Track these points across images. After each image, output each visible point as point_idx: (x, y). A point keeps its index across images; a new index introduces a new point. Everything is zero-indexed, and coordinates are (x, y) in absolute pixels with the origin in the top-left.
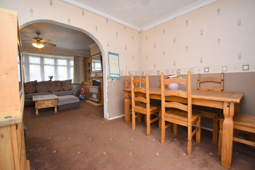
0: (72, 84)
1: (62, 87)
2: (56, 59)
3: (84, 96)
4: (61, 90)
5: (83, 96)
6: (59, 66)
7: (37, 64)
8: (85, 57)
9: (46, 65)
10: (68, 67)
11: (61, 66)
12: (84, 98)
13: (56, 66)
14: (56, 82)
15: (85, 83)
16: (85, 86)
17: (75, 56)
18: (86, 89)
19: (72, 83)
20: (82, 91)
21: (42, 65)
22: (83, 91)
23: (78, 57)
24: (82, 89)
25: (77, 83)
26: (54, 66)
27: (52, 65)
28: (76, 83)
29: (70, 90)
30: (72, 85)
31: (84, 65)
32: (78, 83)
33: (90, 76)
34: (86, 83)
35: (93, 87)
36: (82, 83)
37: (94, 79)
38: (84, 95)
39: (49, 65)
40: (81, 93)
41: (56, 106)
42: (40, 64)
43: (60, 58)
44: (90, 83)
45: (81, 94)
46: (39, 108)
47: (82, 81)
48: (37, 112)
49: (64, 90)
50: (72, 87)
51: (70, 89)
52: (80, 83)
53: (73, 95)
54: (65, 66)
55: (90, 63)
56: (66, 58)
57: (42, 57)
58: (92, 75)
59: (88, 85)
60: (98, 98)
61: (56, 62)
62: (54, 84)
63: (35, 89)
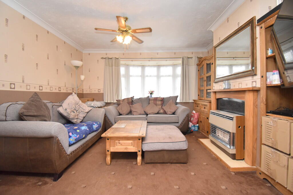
0: (177, 103)
1: (163, 107)
2: (159, 66)
3: (197, 125)
4: (162, 111)
5: (194, 126)
6: (163, 76)
7: (138, 76)
8: (199, 57)
9: (147, 76)
10: (174, 76)
11: (165, 76)
12: (196, 129)
13: (158, 77)
14: (156, 99)
15: (198, 102)
16: (199, 108)
17: (184, 58)
18: (200, 113)
19: (177, 101)
20: (193, 117)
21: (143, 76)
22: (196, 116)
23: (188, 58)
24: (194, 114)
25: (186, 102)
26: (156, 77)
27: (154, 76)
28: (184, 101)
29: (174, 114)
30: (178, 105)
31: (199, 71)
32: (188, 101)
33: (210, 89)
34: (201, 102)
35: (218, 115)
36: (193, 101)
37: (219, 96)
38: (198, 123)
39: (151, 76)
40: (192, 119)
41: (139, 151)
42: (141, 76)
43: (164, 65)
44: (210, 102)
45: (191, 122)
46: (113, 149)
47: (194, 99)
48: (108, 158)
49: (165, 113)
50: (178, 108)
51: (173, 111)
52: (190, 101)
53: (178, 123)
54: (169, 76)
55: (210, 63)
56: (172, 64)
57: (143, 67)
58: (214, 86)
59: (205, 108)
60: (233, 146)
61: (158, 71)
62: (152, 101)
63: (129, 109)
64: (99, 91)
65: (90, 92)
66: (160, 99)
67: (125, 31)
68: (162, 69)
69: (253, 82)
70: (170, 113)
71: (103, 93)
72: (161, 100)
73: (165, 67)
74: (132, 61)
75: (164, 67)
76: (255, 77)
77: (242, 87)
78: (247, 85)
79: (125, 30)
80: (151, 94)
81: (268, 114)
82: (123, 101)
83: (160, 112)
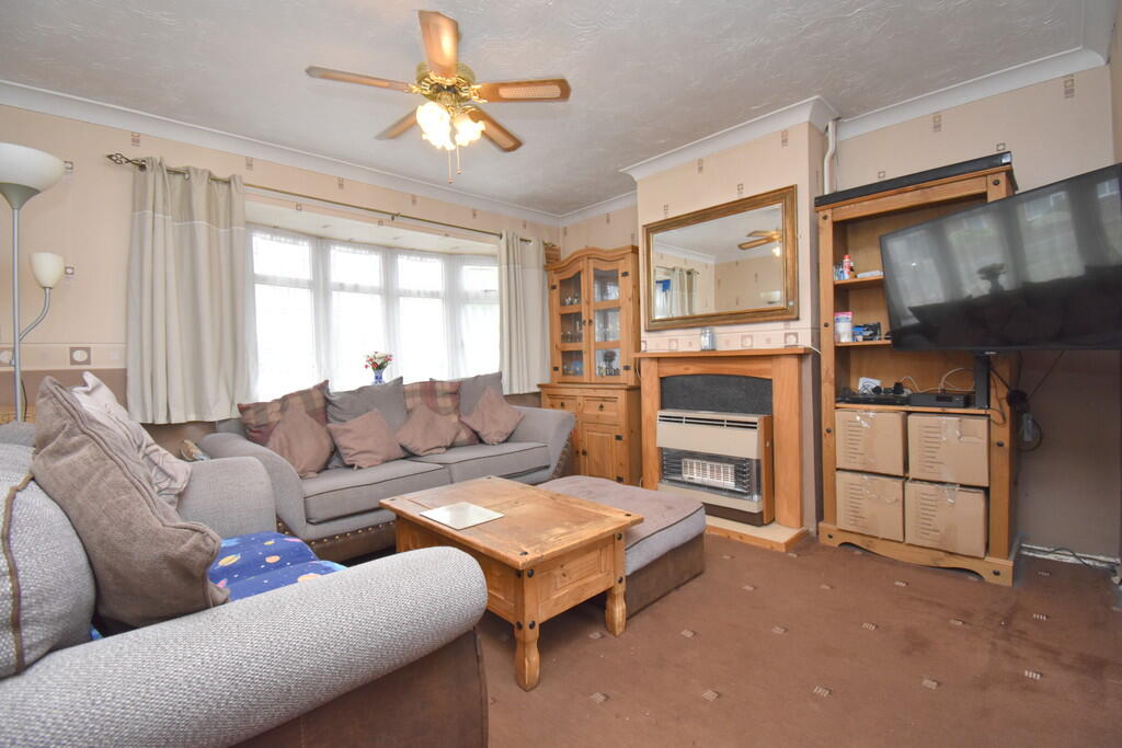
1: (466, 419)
2: (390, 251)
4: (464, 436)
6: (408, 294)
9: (341, 287)
10: (453, 299)
11: (419, 294)
13: (389, 293)
14: (430, 389)
15: (560, 392)
17: (510, 237)
18: (580, 426)
21: (321, 286)
25: (522, 391)
26: (381, 294)
27: (373, 291)
31: (554, 287)
34: (575, 392)
35: (696, 421)
36: (537, 390)
37: (672, 369)
39: (356, 289)
41: (620, 581)
42: (312, 285)
43: (412, 250)
47: (540, 383)
48: (533, 658)
49: (477, 439)
50: (522, 417)
51: (507, 430)
53: (547, 467)
54: (434, 295)
55: (617, 271)
56: (447, 249)
57: (321, 242)
58: (645, 342)
59: (602, 407)
60: (759, 493)
61: (389, 270)
62: (418, 399)
63: (327, 443)
64: (79, 356)
65: (73, 362)
66: (448, 388)
67: (449, 88)
68: (404, 263)
69: (786, 335)
70: (501, 440)
71: (125, 371)
72: (454, 390)
73: (419, 258)
74: (299, 207)
75: (412, 258)
76: (793, 325)
77: (755, 347)
78: (768, 341)
79: (449, 82)
80: (379, 367)
81: (838, 405)
82: (283, 410)
83: (458, 440)
